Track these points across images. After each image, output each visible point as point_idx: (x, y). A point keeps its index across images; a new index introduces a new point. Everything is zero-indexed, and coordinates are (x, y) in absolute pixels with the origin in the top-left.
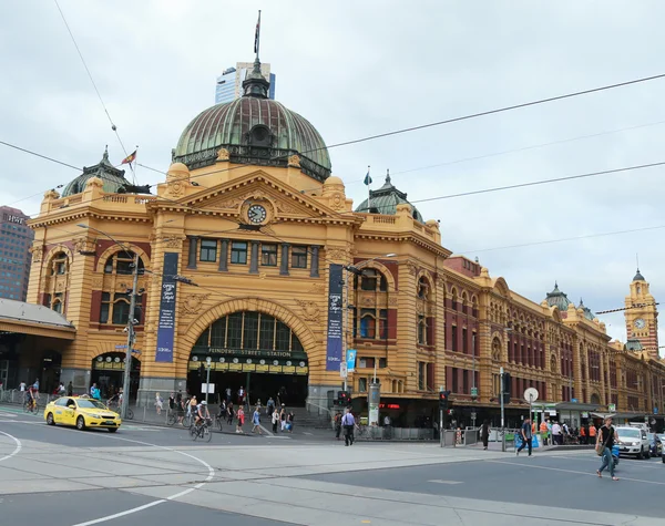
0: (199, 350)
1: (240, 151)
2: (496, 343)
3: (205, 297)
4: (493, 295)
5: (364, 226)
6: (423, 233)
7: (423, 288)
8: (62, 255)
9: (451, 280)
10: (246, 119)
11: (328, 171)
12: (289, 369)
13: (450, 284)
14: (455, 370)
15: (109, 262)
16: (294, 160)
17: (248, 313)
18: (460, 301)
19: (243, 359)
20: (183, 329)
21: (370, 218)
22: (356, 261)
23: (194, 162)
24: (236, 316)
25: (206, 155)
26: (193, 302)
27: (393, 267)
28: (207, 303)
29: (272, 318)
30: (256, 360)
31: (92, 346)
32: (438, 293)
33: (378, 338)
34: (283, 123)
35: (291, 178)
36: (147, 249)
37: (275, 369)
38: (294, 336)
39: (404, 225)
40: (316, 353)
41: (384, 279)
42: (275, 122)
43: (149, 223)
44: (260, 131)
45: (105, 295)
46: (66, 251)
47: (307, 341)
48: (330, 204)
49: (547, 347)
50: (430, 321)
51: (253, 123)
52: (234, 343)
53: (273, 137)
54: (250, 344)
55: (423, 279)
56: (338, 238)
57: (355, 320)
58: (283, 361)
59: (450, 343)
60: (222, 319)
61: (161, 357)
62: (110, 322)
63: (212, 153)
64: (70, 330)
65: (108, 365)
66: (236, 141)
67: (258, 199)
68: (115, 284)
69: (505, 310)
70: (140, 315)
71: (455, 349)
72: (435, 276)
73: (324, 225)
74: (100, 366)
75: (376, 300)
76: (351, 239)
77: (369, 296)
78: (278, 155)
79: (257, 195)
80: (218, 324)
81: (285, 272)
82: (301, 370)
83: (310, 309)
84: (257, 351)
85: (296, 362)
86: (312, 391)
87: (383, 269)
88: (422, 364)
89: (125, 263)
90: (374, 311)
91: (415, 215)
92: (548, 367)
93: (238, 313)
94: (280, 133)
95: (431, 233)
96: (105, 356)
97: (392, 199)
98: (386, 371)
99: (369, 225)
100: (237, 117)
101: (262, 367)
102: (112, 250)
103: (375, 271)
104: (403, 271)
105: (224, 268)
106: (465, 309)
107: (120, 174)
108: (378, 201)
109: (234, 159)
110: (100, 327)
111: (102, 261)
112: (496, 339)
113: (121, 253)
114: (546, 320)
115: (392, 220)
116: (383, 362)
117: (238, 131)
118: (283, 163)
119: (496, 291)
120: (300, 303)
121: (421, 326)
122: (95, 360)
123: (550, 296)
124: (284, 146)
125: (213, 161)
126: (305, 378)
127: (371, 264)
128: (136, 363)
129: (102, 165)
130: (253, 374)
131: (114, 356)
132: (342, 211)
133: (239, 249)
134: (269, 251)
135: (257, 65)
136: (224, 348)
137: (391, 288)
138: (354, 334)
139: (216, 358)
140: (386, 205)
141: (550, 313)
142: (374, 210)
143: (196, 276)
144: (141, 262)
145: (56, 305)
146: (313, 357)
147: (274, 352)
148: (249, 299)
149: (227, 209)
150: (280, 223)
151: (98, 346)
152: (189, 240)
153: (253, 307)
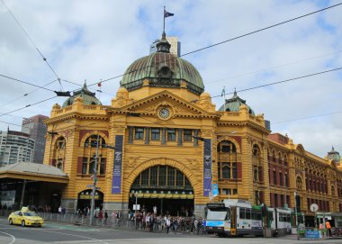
0: (135, 186)
2: (299, 180)
3: (137, 158)
4: (296, 154)
5: (222, 118)
6: (254, 121)
7: (256, 151)
8: (62, 138)
9: (272, 146)
10: (158, 64)
11: (202, 90)
12: (184, 196)
13: (271, 148)
14: (276, 195)
15: (87, 140)
16: (184, 85)
17: (161, 166)
18: (277, 157)
19: (159, 191)
20: (126, 176)
21: (226, 114)
22: (218, 137)
23: (131, 87)
24: (154, 168)
25: (137, 83)
26: (131, 161)
27: (239, 139)
28: (139, 162)
29: (174, 168)
30: (166, 191)
31: (78, 186)
32: (264, 153)
33: (232, 178)
34: (178, 65)
35: (182, 94)
36: (107, 133)
37: (176, 196)
38: (186, 178)
39: (243, 117)
40: (198, 187)
41: (234, 146)
42: (173, 65)
43: (108, 120)
44: (165, 70)
45: (86, 158)
46: (64, 135)
47: (193, 181)
48: (202, 107)
49: (329, 182)
50: (261, 168)
51: (162, 65)
52: (154, 183)
53: (172, 73)
54: (162, 183)
55: (255, 146)
56: (211, 123)
57: (219, 169)
58: (180, 192)
59: (272, 180)
60: (147, 169)
61: (114, 191)
62: (87, 173)
63: (140, 82)
64: (66, 178)
65: (87, 197)
66: (152, 76)
67: (165, 106)
68: (90, 153)
69: (303, 162)
70: (103, 171)
71: (275, 183)
72: (262, 144)
73: (200, 118)
74: (82, 197)
75: (230, 158)
76: (215, 125)
77: (226, 155)
78: (175, 82)
79: (164, 103)
80: (145, 172)
81: (180, 144)
82: (190, 196)
83: (194, 163)
84: (166, 187)
85: (187, 192)
86: (196, 208)
87: (233, 141)
88: (257, 192)
89: (94, 141)
90: (229, 163)
91: (250, 111)
92: (330, 193)
93: (156, 166)
94: (175, 70)
95: (259, 121)
96: (85, 192)
97: (238, 103)
98: (237, 196)
99: (225, 118)
100: (153, 63)
101: (169, 195)
102: (88, 135)
103: (229, 142)
104: (244, 142)
105: (147, 143)
106: (280, 162)
107: (93, 95)
108: (230, 105)
109: (151, 85)
110: (82, 176)
111: (84, 140)
112: (299, 178)
113: (93, 137)
114: (327, 166)
115: (238, 114)
116: (235, 191)
117: (153, 70)
118: (178, 86)
119: (298, 152)
120: (189, 160)
121: (255, 171)
122: (80, 194)
123: (330, 154)
124: (178, 77)
125: (140, 86)
126: (193, 200)
127: (227, 138)
128: (101, 195)
129: (83, 90)
130: (164, 199)
131: (90, 191)
132: (210, 111)
133: (154, 131)
134: (171, 133)
135: (164, 35)
136: (149, 186)
137: (238, 151)
138: (219, 176)
139: (144, 191)
140: (233, 107)
141: (330, 163)
142: (228, 110)
143: (133, 148)
144: (104, 142)
145: (59, 165)
146: (196, 189)
147: (175, 187)
148: (161, 158)
149: (149, 111)
150: (177, 118)
151: (81, 186)
152: (128, 128)
153: (163, 162)
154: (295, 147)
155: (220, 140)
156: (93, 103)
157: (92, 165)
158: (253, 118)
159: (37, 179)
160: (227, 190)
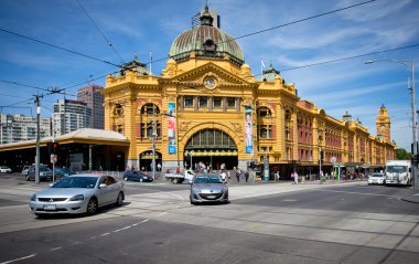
0: (188, 147)
2: (320, 138)
3: (189, 123)
4: (319, 117)
5: (260, 88)
6: (287, 90)
8: (119, 106)
9: (300, 111)
10: (203, 37)
11: (243, 62)
12: (229, 154)
13: (300, 113)
15: (143, 108)
17: (209, 129)
19: (208, 150)
20: (180, 139)
21: (263, 84)
22: (257, 104)
23: (179, 59)
24: (203, 131)
25: (185, 55)
26: (183, 126)
27: (274, 106)
28: (190, 126)
29: (221, 131)
30: (214, 150)
33: (268, 138)
34: (220, 38)
35: (225, 65)
36: (161, 102)
37: (223, 154)
38: (231, 139)
39: (278, 87)
40: (241, 146)
41: (270, 111)
42: (217, 38)
43: (160, 90)
44: (209, 43)
45: (142, 125)
46: (122, 104)
47: (237, 140)
48: (244, 78)
49: (342, 139)
51: (206, 38)
52: (204, 143)
53: (216, 46)
54: (211, 143)
55: (287, 111)
56: (249, 94)
57: (258, 131)
58: (226, 150)
60: (198, 132)
62: (146, 137)
63: (188, 54)
64: (127, 142)
65: (146, 157)
66: (198, 48)
67: (211, 76)
68: (146, 119)
70: (159, 134)
72: (293, 109)
73: (242, 88)
74: (143, 157)
75: (267, 121)
76: (254, 94)
77: (263, 119)
78: (219, 54)
79: (210, 74)
80: (195, 135)
81: (225, 110)
82: (235, 154)
83: (237, 126)
84: (214, 146)
85: (232, 150)
86: (240, 162)
87: (269, 107)
88: (288, 149)
89: (149, 109)
90: (266, 126)
93: (205, 130)
94: (219, 43)
95: (290, 89)
96: (145, 153)
97: (273, 74)
98: (272, 152)
99: (262, 87)
100: (198, 36)
101: (217, 153)
102: (144, 103)
103: (266, 108)
104: (278, 108)
105: (197, 110)
107: (144, 66)
108: (266, 76)
109: (197, 57)
110: (141, 139)
111: (139, 108)
112: (320, 136)
113: (148, 105)
115: (273, 84)
116: (271, 148)
117: (199, 43)
118: (221, 59)
119: (321, 116)
120: (233, 124)
122: (141, 155)
123: (344, 116)
124: (221, 50)
125: (188, 58)
126: (237, 157)
127: (264, 105)
128: (160, 155)
130: (214, 157)
131: (149, 152)
132: (250, 81)
133: (203, 100)
134: (217, 101)
135: (207, 8)
136: (200, 146)
137: (273, 115)
138: (258, 137)
139: (196, 150)
140: (270, 77)
141: (344, 124)
142: (265, 80)
143: (184, 114)
144: (158, 109)
145: (120, 131)
146: (239, 147)
147: (222, 146)
148: (209, 123)
149: (197, 82)
150: (222, 87)
151: (141, 148)
152: (179, 96)
153: (211, 126)
154: (318, 112)
155: (259, 106)
156: (146, 74)
157: (148, 129)
158: (285, 87)
159: (100, 144)
160: (265, 148)
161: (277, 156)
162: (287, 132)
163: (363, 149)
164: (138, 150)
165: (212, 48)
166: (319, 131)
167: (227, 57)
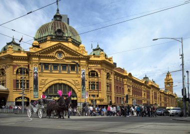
1: (54, 37)
2: (129, 90)
3: (46, 80)
4: (128, 78)
5: (91, 59)
6: (108, 60)
7: (108, 76)
9: (116, 74)
10: (55, 27)
11: (80, 43)
14: (117, 98)
15: (17, 71)
17: (59, 84)
18: (119, 79)
20: (41, 89)
23: (42, 40)
24: (55, 85)
25: (44, 38)
26: (43, 81)
27: (100, 70)
28: (47, 82)
29: (66, 85)
32: (112, 77)
33: (96, 89)
34: (66, 28)
38: (73, 90)
39: (102, 58)
41: (97, 74)
42: (64, 28)
43: (28, 59)
44: (59, 31)
45: (18, 80)
46: (4, 68)
47: (76, 91)
48: (81, 53)
49: (143, 91)
50: (111, 85)
51: (57, 28)
52: (56, 92)
53: (63, 33)
55: (108, 73)
56: (83, 62)
57: (89, 85)
59: (116, 90)
60: (52, 86)
62: (19, 88)
63: (46, 38)
64: (7, 91)
65: (20, 101)
66: (52, 34)
67: (60, 52)
68: (20, 77)
70: (28, 87)
73: (79, 59)
74: (18, 101)
75: (95, 79)
76: (87, 62)
77: (93, 78)
78: (65, 38)
79: (60, 50)
80: (50, 87)
81: (69, 72)
82: (75, 99)
83: (77, 82)
84: (62, 94)
85: (73, 97)
86: (78, 104)
87: (97, 71)
88: (108, 96)
90: (94, 82)
91: (106, 56)
92: (143, 96)
94: (65, 32)
95: (110, 60)
96: (19, 98)
97: (99, 51)
98: (98, 98)
99: (92, 58)
100: (52, 27)
102: (18, 67)
103: (94, 71)
105: (51, 72)
106: (120, 81)
107: (19, 45)
108: (95, 52)
109: (52, 40)
110: (17, 90)
111: (15, 70)
113: (20, 68)
114: (142, 84)
115: (99, 57)
116: (98, 96)
117: (53, 31)
118: (67, 41)
119: (129, 76)
120: (74, 81)
122: (16, 99)
123: (144, 78)
124: (67, 36)
126: (76, 101)
127: (93, 69)
129: (12, 42)
131: (21, 97)
132: (84, 55)
133: (55, 66)
134: (64, 66)
135: (58, 10)
136: (53, 94)
137: (99, 76)
138: (89, 88)
139: (51, 96)
140: (97, 53)
141: (144, 82)
142: (94, 54)
143: (43, 74)
145: (3, 84)
146: (78, 95)
148: (59, 80)
149: (51, 55)
150: (67, 58)
151: (17, 95)
152: (40, 64)
153: (60, 82)
154: (127, 75)
155: (90, 70)
156: (19, 50)
157: (21, 83)
158: (107, 59)
160: (94, 96)
161: (101, 100)
162: (108, 86)
163: (156, 98)
164: (14, 96)
165: (61, 34)
166: (128, 86)
167: (70, 40)
